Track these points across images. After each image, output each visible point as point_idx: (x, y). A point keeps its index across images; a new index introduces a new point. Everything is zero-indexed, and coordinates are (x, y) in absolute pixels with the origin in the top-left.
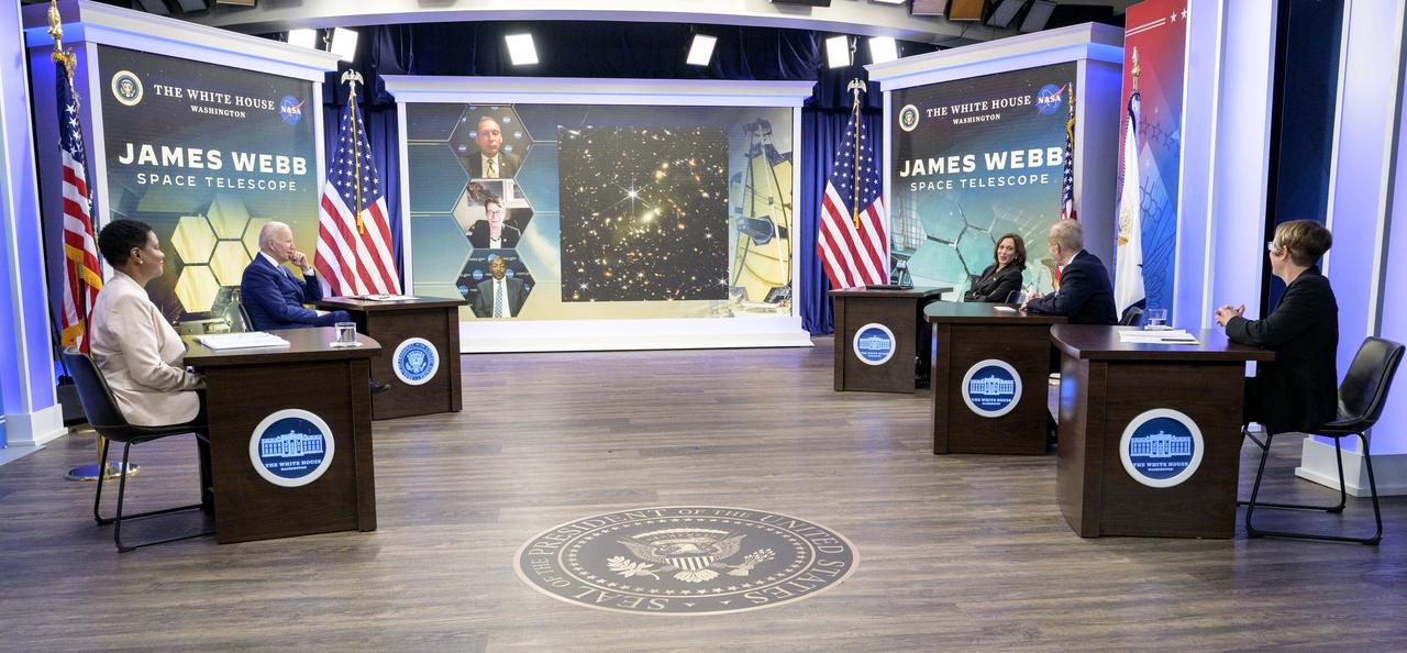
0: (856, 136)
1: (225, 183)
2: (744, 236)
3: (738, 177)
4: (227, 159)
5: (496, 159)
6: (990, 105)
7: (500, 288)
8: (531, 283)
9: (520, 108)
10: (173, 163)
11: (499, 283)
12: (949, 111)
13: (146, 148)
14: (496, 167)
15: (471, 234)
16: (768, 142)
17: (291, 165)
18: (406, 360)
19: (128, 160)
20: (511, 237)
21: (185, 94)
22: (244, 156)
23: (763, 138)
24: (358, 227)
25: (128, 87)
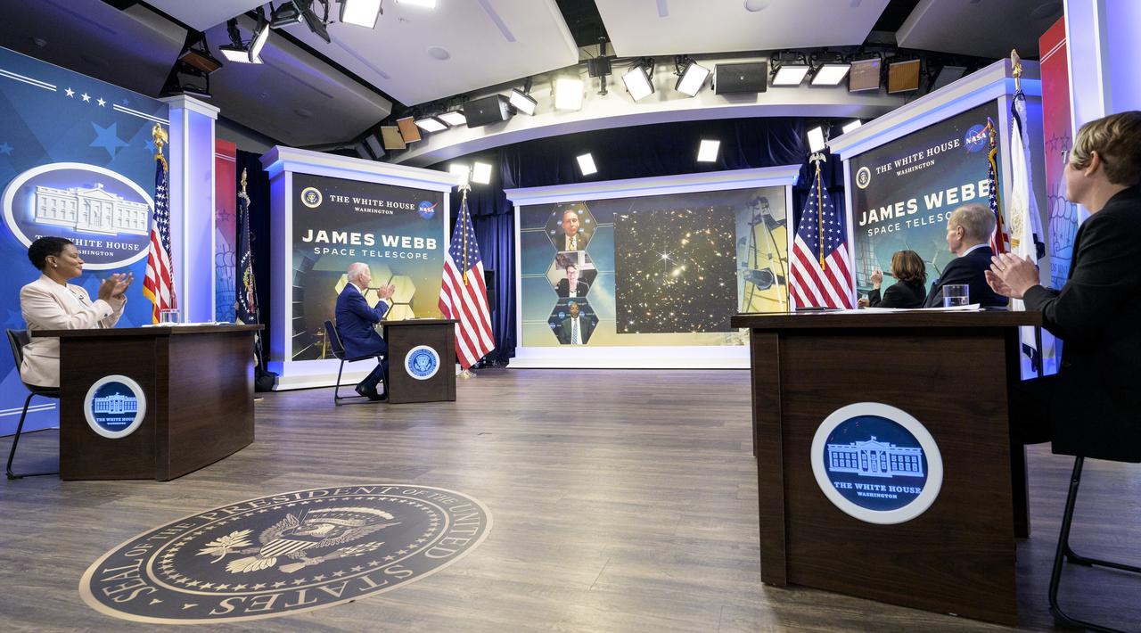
0: (819, 196)
1: (376, 254)
2: (750, 284)
3: (743, 241)
4: (378, 239)
5: (575, 238)
6: (925, 154)
7: (576, 324)
8: (596, 320)
9: (590, 204)
10: (340, 241)
11: (575, 320)
12: (893, 166)
13: (322, 232)
14: (575, 243)
15: (557, 288)
16: (766, 213)
17: (425, 243)
18: (415, 361)
19: (310, 239)
20: (583, 289)
21: (351, 201)
22: (391, 238)
23: (762, 210)
24: (464, 281)
25: (312, 197)
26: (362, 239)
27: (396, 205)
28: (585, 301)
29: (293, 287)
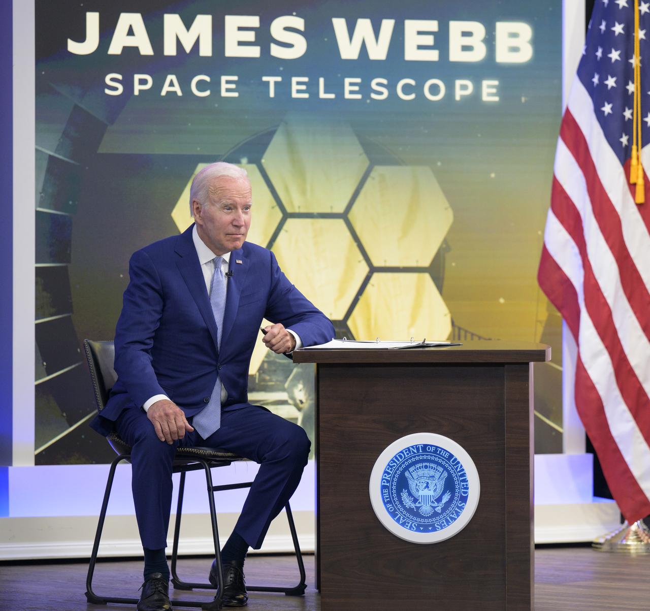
1: (312, 87)
10: (188, 48)
13: (129, 20)
17: (490, 41)
19: (87, 47)
22: (364, 26)
24: (632, 187)
26: (264, 38)
29: (37, 213)
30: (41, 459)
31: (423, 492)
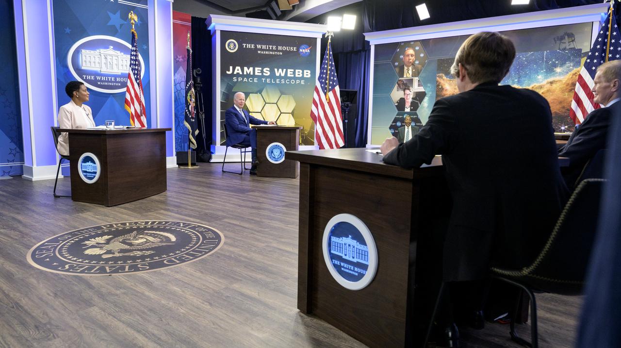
0: (608, 33)
1: (271, 81)
4: (272, 71)
5: (410, 68)
7: (408, 131)
9: (424, 42)
10: (248, 73)
11: (408, 128)
13: (238, 68)
14: (410, 72)
15: (397, 104)
16: (572, 46)
17: (303, 73)
18: (272, 152)
19: (230, 72)
20: (415, 106)
21: (256, 46)
22: (280, 70)
23: (567, 44)
24: (327, 99)
25: (232, 46)
26: (262, 72)
27: (284, 48)
28: (416, 114)
29: (221, 102)
30: (221, 145)
31: (276, 154)
